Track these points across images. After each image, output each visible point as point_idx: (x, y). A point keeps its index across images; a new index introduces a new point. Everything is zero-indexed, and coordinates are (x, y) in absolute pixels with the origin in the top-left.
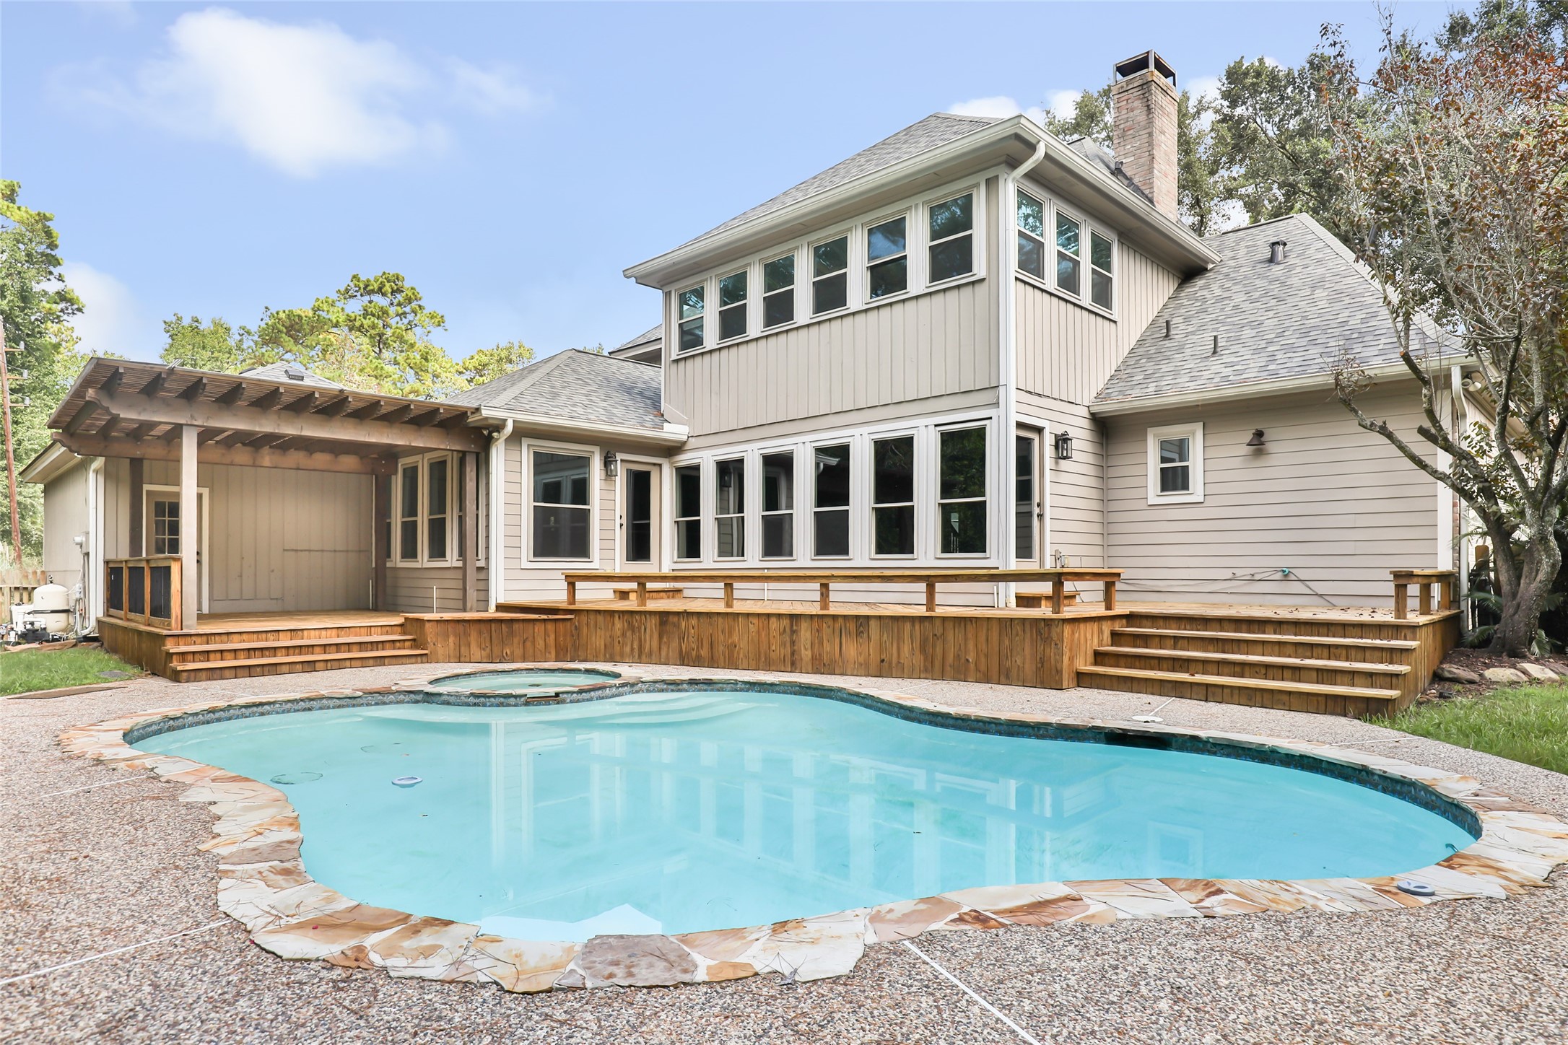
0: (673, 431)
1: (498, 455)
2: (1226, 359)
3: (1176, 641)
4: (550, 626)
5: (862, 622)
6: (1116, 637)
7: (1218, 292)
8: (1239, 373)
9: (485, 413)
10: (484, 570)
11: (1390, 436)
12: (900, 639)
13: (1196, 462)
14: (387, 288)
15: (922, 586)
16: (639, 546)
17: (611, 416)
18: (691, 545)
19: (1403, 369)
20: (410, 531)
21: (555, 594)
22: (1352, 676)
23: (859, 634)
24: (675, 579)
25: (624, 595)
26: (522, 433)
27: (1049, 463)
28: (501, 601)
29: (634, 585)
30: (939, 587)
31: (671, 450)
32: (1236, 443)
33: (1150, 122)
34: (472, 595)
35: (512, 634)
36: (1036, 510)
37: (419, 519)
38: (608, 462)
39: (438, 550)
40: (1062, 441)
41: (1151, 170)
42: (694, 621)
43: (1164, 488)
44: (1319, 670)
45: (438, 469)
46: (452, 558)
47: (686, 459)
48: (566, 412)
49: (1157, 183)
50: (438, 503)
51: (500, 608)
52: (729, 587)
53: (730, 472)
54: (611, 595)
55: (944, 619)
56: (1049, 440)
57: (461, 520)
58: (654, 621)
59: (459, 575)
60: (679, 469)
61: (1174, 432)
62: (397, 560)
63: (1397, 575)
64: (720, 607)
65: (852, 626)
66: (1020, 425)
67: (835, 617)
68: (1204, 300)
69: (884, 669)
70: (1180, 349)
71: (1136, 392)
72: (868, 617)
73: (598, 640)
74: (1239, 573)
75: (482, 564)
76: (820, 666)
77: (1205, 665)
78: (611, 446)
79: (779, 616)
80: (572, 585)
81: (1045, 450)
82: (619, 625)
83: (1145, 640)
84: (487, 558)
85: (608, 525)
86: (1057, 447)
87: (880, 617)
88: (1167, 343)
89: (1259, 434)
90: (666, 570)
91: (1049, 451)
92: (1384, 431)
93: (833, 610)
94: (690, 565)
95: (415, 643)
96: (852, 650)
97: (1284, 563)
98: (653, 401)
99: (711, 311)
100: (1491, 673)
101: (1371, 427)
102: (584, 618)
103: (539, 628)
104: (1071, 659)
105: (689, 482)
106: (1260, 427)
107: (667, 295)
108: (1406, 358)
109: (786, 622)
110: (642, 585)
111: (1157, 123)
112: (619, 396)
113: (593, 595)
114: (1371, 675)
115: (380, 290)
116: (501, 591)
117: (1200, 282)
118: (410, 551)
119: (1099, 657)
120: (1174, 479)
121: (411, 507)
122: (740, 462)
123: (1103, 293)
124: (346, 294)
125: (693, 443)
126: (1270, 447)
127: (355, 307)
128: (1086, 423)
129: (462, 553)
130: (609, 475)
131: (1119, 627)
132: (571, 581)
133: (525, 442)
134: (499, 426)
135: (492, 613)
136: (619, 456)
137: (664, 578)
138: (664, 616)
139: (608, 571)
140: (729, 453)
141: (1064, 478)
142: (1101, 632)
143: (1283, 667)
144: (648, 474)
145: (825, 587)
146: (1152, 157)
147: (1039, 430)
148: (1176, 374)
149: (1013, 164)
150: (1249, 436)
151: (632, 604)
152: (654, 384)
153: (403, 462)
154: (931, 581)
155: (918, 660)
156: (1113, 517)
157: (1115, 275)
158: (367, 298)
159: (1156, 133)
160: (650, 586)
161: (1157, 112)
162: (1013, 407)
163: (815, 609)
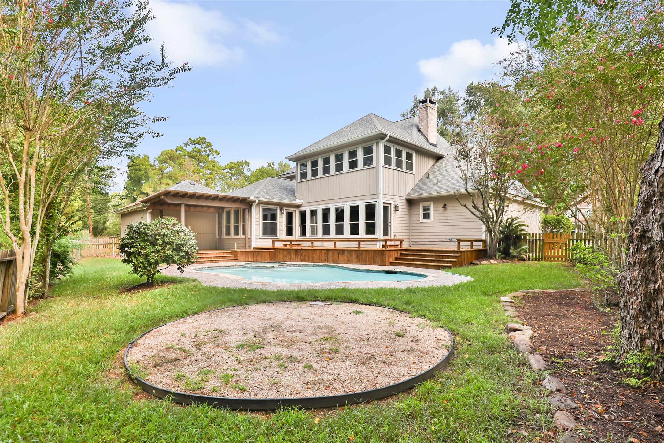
0: (299, 202)
1: (254, 209)
2: (439, 186)
3: (414, 255)
4: (268, 253)
5: (343, 251)
6: (402, 254)
7: (444, 165)
8: (440, 189)
9: (251, 199)
10: (250, 238)
11: (467, 207)
12: (352, 255)
13: (431, 212)
14: (201, 142)
15: (357, 243)
16: (290, 232)
17: (282, 198)
18: (303, 232)
19: (466, 192)
20: (228, 228)
21: (269, 245)
22: (444, 262)
23: (343, 254)
24: (299, 241)
25: (286, 245)
26: (260, 203)
27: (393, 212)
28: (255, 247)
29: (289, 243)
30: (361, 243)
31: (298, 206)
32: (440, 207)
33: (427, 118)
34: (247, 245)
35: (259, 254)
36: (389, 224)
37: (231, 225)
38: (281, 210)
39: (237, 233)
40: (396, 206)
41: (428, 130)
42: (304, 251)
43: (424, 218)
44: (438, 261)
45: (237, 212)
46: (241, 235)
47: (302, 209)
48: (271, 197)
49: (429, 134)
50: (237, 221)
51: (254, 248)
52: (312, 243)
53: (314, 213)
54: (282, 245)
55: (362, 250)
56: (393, 206)
57: (244, 226)
58: (294, 251)
59: (244, 240)
60: (300, 212)
61: (426, 204)
62: (224, 236)
63: (458, 240)
64: (311, 248)
65: (341, 252)
66: (384, 203)
67: (337, 250)
68: (440, 167)
69: (348, 262)
70: (430, 181)
71: (416, 194)
72: (345, 250)
73: (280, 256)
74: (441, 240)
75: (249, 237)
76: (334, 261)
77: (417, 260)
78: (282, 206)
79: (324, 250)
80: (273, 242)
81: (391, 209)
82: (285, 252)
83: (407, 255)
84: (251, 236)
85: (282, 227)
86: (395, 208)
87: (348, 250)
88: (428, 180)
89: (445, 205)
90: (297, 239)
91: (393, 209)
92: (465, 206)
93: (337, 248)
94: (303, 237)
95: (235, 257)
96: (341, 258)
97: (450, 237)
98: (293, 192)
99: (309, 169)
100: (483, 262)
101: (463, 205)
102: (277, 251)
103: (266, 253)
104: (389, 259)
105: (303, 215)
106: (445, 203)
107: (297, 164)
108: (466, 190)
109: (326, 251)
110: (291, 243)
111: (429, 118)
112: (284, 192)
113: (279, 245)
114: (447, 261)
115: (198, 143)
116: (254, 245)
117: (441, 161)
118: (228, 233)
119: (396, 259)
120: (426, 216)
121: (228, 222)
122: (316, 210)
123: (410, 167)
124: (187, 144)
125: (304, 205)
126: (448, 208)
127: (190, 149)
128: (404, 201)
129: (244, 233)
130: (282, 213)
131: (402, 252)
132: (273, 241)
133: (260, 205)
134: (254, 202)
135: (252, 249)
136: (284, 208)
137: (296, 241)
138: (297, 250)
139: (282, 239)
140: (313, 208)
141: (397, 216)
142: (397, 253)
143: (432, 260)
144: (292, 213)
145: (335, 243)
146: (428, 127)
147: (390, 204)
148: (427, 189)
149: (382, 138)
150: (442, 205)
151: (288, 247)
152: (293, 187)
153: (225, 210)
154: (359, 241)
155: (356, 260)
156: (412, 225)
157: (414, 162)
158: (194, 146)
159: (429, 120)
160: (293, 243)
161: (429, 115)
162: (382, 198)
163: (333, 248)
